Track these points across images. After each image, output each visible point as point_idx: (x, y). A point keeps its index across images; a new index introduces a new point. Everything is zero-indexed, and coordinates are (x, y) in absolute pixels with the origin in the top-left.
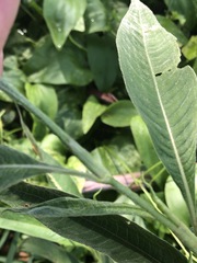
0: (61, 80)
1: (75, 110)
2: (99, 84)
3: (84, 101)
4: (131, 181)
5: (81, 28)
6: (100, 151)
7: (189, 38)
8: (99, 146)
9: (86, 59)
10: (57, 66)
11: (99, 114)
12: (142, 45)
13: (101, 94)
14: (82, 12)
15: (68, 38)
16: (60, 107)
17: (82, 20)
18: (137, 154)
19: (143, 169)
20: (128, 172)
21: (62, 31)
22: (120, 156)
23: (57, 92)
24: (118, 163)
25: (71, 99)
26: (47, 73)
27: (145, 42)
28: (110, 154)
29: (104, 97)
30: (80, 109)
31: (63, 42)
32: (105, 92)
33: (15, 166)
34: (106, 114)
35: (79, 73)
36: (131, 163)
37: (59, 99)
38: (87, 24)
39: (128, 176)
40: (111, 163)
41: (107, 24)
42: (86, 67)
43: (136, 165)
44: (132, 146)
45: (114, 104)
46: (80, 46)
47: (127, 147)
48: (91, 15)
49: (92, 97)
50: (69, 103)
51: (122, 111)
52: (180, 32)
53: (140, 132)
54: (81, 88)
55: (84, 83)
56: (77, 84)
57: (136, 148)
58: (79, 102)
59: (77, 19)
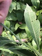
0: (11, 19)
1: (14, 26)
2: (19, 20)
3: (16, 24)
4: (25, 40)
5: (15, 9)
6: (19, 34)
7: (37, 11)
8: (19, 33)
9: (16, 15)
10: (10, 16)
11: (19, 26)
12: (29, 15)
13: (19, 22)
14: (15, 5)
15: (12, 11)
16: (11, 25)
17: (15, 7)
18: (26, 35)
19: (28, 38)
20: (24, 38)
21: (11, 9)
22: (23, 35)
23: (10, 22)
24: (23, 37)
25: (13, 23)
26: (8, 18)
27: (30, 14)
28: (21, 35)
29: (20, 23)
30: (15, 25)
31: (11, 12)
32: (20, 22)
33: (6, 41)
34: (20, 26)
35: (15, 18)
36: (25, 37)
37: (10, 23)
38: (16, 8)
39: (24, 39)
40: (21, 36)
41: (20, 8)
42: (16, 17)
43: (26, 37)
44: (25, 33)
45: (22, 24)
46: (15, 12)
47: (24, 33)
48: (17, 6)
49: (17, 23)
50: (12, 24)
51: (23, 26)
52: (35, 10)
53: (27, 30)
54: (15, 21)
55: (16, 20)
56: (14, 20)
57: (26, 33)
58: (14, 24)
59: (14, 7)
